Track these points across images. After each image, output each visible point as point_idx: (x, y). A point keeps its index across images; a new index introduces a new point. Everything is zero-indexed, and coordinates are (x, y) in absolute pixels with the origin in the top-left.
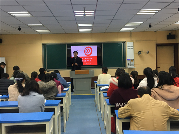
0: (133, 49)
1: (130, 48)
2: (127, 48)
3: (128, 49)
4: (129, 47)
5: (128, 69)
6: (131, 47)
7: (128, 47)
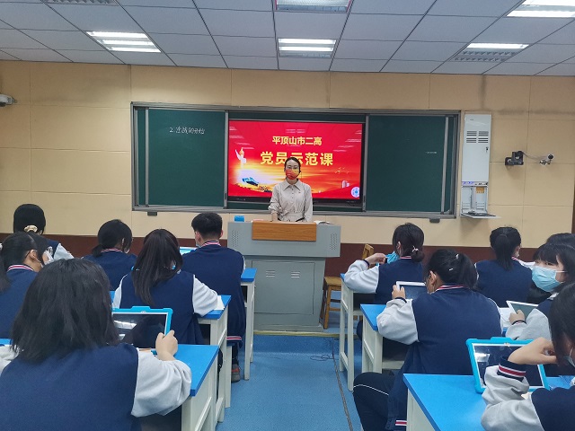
0: (488, 145)
1: (477, 137)
2: (464, 137)
3: (469, 141)
4: (474, 133)
5: (462, 221)
6: (482, 133)
7: (470, 133)
